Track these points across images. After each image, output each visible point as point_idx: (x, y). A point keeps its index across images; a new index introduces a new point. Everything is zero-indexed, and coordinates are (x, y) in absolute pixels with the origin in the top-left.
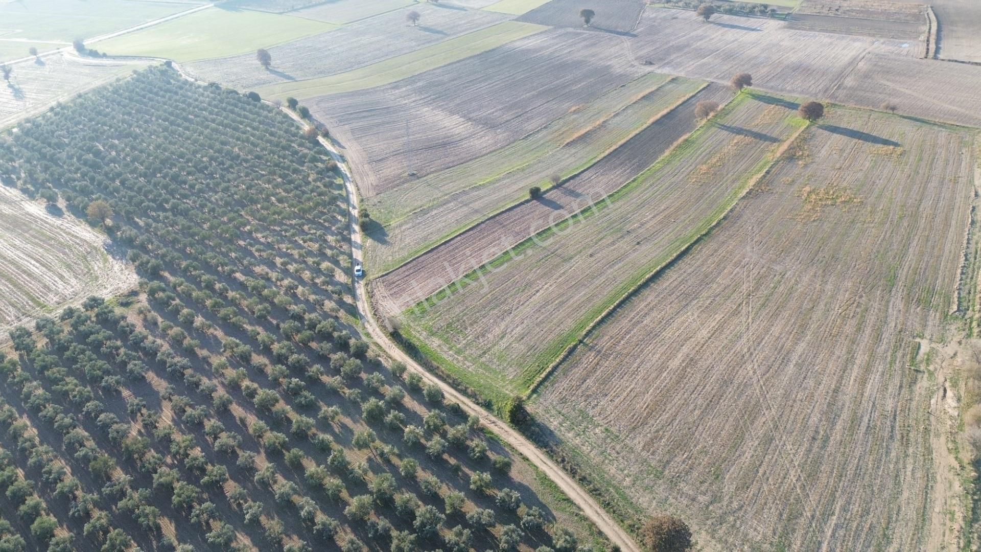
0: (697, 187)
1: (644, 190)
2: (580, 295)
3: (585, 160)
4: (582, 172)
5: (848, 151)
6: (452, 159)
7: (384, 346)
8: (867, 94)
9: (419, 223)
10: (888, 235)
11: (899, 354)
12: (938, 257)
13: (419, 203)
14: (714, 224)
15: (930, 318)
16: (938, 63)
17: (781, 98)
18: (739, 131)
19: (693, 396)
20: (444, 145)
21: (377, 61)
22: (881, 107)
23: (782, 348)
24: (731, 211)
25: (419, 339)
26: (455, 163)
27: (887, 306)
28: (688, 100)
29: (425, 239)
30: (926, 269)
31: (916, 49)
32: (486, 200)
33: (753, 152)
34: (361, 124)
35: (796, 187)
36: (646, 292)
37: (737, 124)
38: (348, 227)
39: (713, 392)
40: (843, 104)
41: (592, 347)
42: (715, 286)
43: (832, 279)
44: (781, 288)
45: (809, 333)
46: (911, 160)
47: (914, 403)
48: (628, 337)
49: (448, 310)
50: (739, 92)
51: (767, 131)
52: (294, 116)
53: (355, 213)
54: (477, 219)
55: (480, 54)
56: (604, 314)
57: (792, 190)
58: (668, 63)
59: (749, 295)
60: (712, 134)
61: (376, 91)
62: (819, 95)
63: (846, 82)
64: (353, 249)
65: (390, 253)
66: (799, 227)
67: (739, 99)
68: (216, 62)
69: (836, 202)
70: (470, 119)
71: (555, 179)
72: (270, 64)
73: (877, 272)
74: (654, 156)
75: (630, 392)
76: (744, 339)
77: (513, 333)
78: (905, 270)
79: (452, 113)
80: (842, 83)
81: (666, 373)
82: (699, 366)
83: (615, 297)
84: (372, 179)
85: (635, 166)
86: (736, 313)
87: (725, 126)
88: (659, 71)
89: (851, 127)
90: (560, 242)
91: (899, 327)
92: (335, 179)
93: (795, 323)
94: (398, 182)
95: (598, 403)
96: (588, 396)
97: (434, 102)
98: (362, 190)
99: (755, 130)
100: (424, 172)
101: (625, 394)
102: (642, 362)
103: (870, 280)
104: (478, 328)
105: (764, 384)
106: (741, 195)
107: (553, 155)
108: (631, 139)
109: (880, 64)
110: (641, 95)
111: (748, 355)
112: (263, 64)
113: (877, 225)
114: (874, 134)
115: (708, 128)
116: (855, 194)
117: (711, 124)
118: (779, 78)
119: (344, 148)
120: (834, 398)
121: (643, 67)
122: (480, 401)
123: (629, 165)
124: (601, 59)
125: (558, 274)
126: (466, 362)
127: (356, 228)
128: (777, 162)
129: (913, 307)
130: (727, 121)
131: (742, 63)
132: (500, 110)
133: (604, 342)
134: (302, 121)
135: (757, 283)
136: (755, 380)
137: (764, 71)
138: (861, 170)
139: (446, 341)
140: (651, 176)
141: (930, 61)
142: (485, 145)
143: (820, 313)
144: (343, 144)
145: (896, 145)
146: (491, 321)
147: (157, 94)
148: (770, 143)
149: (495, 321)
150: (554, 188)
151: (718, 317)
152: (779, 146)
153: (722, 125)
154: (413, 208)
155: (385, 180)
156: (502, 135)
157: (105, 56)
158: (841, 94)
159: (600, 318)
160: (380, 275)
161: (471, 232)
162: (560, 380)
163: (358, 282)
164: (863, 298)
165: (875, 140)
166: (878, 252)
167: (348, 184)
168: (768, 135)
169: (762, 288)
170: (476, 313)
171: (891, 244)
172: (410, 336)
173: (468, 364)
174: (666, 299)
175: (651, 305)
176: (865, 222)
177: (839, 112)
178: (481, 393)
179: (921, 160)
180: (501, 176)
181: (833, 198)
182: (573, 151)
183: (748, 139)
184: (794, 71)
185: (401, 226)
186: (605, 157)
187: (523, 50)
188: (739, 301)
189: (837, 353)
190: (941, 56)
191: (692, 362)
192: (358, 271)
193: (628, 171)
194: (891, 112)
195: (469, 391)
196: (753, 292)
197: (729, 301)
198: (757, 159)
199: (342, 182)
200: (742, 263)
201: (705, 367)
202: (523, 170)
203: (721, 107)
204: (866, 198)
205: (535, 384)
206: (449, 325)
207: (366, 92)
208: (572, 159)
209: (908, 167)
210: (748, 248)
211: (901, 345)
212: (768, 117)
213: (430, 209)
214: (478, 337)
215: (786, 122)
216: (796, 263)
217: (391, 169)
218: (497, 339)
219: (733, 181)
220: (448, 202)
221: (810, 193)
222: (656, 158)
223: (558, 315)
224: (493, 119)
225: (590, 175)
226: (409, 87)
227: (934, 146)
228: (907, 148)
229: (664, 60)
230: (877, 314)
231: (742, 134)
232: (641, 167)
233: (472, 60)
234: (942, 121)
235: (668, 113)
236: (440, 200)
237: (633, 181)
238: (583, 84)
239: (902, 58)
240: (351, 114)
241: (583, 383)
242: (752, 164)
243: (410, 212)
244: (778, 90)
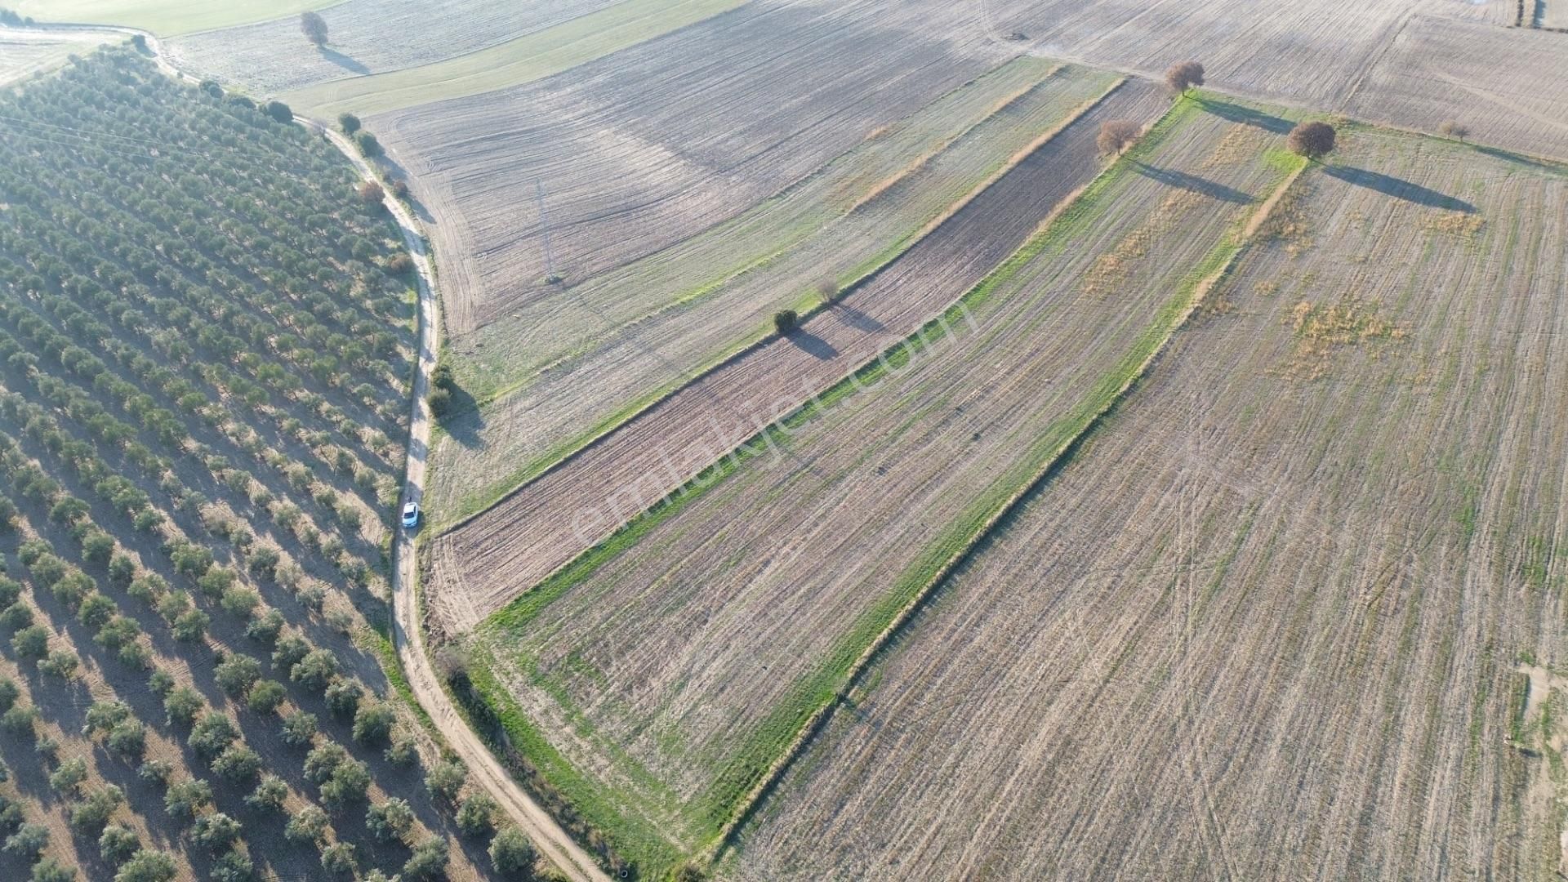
0: (1095, 302)
1: (995, 311)
2: (848, 575)
3: (889, 243)
4: (882, 270)
5: (1379, 223)
6: (638, 242)
7: (431, 710)
8: (1413, 101)
9: (551, 396)
10: (1458, 413)
11: (1489, 708)
12: (1557, 464)
13: (558, 347)
14: (1124, 388)
15: (1547, 613)
16: (1540, 35)
17: (1258, 108)
18: (1176, 179)
19: (1065, 845)
20: (627, 210)
21: (527, 31)
22: (1440, 128)
23: (1254, 701)
24: (1159, 357)
25: (505, 694)
26: (642, 253)
27: (1461, 583)
28: (1086, 113)
29: (557, 433)
30: (1533, 492)
31: (1500, 8)
32: (690, 339)
33: (1201, 225)
34: (475, 166)
35: (1282, 302)
36: (982, 561)
37: (1174, 165)
38: (408, 407)
39: (1109, 833)
40: (1370, 122)
41: (864, 712)
42: (1121, 539)
43: (1352, 516)
44: (1254, 539)
45: (1309, 658)
46: (1496, 242)
47: (1526, 845)
48: (939, 681)
49: (577, 616)
50: (1181, 97)
51: (1230, 179)
52: (350, 150)
53: (427, 369)
54: (668, 382)
55: (717, 18)
56: (895, 622)
57: (1275, 309)
58: (1054, 36)
59: (1189, 563)
60: (1127, 186)
61: (516, 95)
62: (1327, 104)
63: (1374, 76)
64: (411, 459)
65: (482, 470)
66: (1287, 394)
67: (1181, 110)
68: (229, 34)
69: (1358, 337)
70: (682, 154)
71: (827, 289)
72: (325, 40)
73: (1439, 501)
74: (1016, 237)
75: (935, 835)
76: (1176, 683)
77: (705, 675)
78: (1494, 495)
79: (651, 140)
80: (1369, 78)
81: (1013, 779)
82: (1081, 759)
83: (920, 574)
84: (475, 293)
85: (981, 256)
86: (1160, 610)
87: (1153, 169)
88: (1036, 53)
89: (1386, 170)
90: (823, 437)
91: (1486, 636)
92: (403, 292)
93: (1279, 633)
94: (524, 297)
95: (865, 867)
96: (845, 850)
97: (621, 117)
98: (450, 318)
99: (1208, 177)
100: (577, 275)
101: (923, 841)
102: (964, 752)
103: (1426, 519)
104: (632, 664)
105: (1217, 807)
106: (1177, 322)
107: (831, 232)
108: (978, 196)
109: (1436, 38)
110: (1001, 104)
111: (1183, 723)
112: (312, 40)
113: (1436, 389)
114: (1427, 185)
115: (1121, 174)
116: (1394, 319)
117: (1128, 164)
118: (1253, 66)
119: (432, 221)
120: (1361, 837)
121: (1007, 44)
122: (613, 866)
123: (970, 254)
124: (933, 28)
125: (812, 518)
126: (596, 756)
127: (424, 406)
128: (1248, 246)
129: (1513, 584)
130: (1155, 158)
131: (1187, 36)
132: (741, 133)
133: (888, 699)
134: (364, 163)
135: (1205, 528)
136: (1197, 796)
137: (1225, 52)
138: (1404, 264)
139: (562, 698)
140: (1009, 278)
141: (1526, 32)
142: (704, 210)
143: (1328, 602)
144: (432, 213)
145: (1467, 208)
146: (664, 643)
147: (100, 106)
148: (1234, 205)
149: (671, 644)
150: (824, 307)
151: (1126, 622)
152: (1251, 213)
153: (1147, 167)
154: (543, 359)
155: (500, 295)
156: (738, 188)
157: (29, 23)
158: (1367, 100)
159: (886, 632)
160: (452, 525)
161: (651, 416)
162: (789, 806)
163: (406, 543)
164: (1414, 565)
165: (1430, 198)
166: (1441, 452)
167: (426, 304)
168: (1232, 187)
169: (1215, 542)
170: (633, 622)
171: (1465, 434)
172: (489, 684)
173: (601, 761)
174: (1023, 577)
175: (993, 595)
176: (1413, 382)
177: (1363, 137)
178: (617, 843)
179: (1515, 241)
180: (727, 281)
181: (1352, 329)
182: (868, 223)
183: (1195, 197)
184: (1280, 52)
185: (512, 402)
186: (926, 237)
187: (793, 10)
188: (1170, 577)
189: (1365, 709)
190: (1545, 22)
191: (1066, 748)
192: (410, 515)
193: (967, 267)
194: (1457, 138)
195: (592, 837)
196: (1196, 554)
197: (1149, 578)
198: (1210, 241)
199: (414, 300)
200: (1177, 481)
201: (1094, 761)
202: (770, 266)
203: (1145, 128)
204: (1414, 327)
205: (734, 821)
206: (575, 655)
207: (499, 97)
208: (864, 242)
209: (1491, 257)
210: (1189, 445)
211: (1491, 682)
212: (1232, 150)
213: (578, 361)
214: (631, 687)
215: (1266, 158)
216: (1282, 479)
217: (517, 268)
218: (669, 692)
219: (1166, 288)
220: (615, 344)
221: (1308, 316)
222: (1022, 239)
223: (802, 625)
224: (725, 154)
225: (896, 276)
226: (578, 86)
227: (1539, 211)
228: (1488, 214)
229: (1047, 30)
230: (1442, 604)
231: (1183, 186)
232: (991, 258)
233: (699, 30)
234: (1551, 158)
235: (1049, 142)
236: (602, 339)
237: (975, 290)
238: (897, 79)
239: (1474, 26)
240: (460, 145)
241: (836, 813)
242: (1200, 252)
243: (537, 368)
244: (1250, 93)
